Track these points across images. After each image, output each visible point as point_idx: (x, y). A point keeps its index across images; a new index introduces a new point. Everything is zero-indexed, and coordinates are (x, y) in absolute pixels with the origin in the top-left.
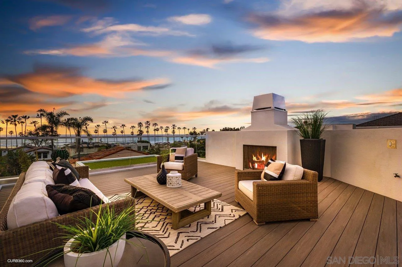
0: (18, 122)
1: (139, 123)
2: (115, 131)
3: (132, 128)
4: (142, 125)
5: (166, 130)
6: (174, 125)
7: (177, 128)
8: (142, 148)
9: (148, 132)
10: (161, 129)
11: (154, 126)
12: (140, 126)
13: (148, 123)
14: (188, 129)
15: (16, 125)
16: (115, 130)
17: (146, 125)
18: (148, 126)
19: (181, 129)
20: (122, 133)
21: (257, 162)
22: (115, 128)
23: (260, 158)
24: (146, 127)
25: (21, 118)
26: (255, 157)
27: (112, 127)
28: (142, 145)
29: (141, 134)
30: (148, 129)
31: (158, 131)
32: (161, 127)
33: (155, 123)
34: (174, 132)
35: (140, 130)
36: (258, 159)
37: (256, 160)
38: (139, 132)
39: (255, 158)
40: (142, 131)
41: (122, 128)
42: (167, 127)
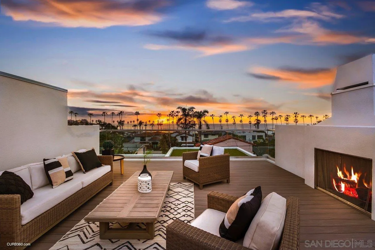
0: (174, 115)
1: (256, 113)
2: (235, 121)
3: (249, 118)
4: (259, 114)
5: (287, 119)
6: (297, 113)
7: (299, 116)
8: (256, 138)
9: (265, 121)
10: (281, 118)
11: (272, 114)
12: (257, 115)
13: (265, 112)
14: (317, 117)
15: (173, 117)
16: (234, 119)
17: (263, 114)
18: (265, 115)
19: (305, 117)
20: (241, 122)
21: (344, 181)
22: (234, 117)
23: (348, 175)
24: (263, 116)
25: (176, 112)
26: (340, 171)
27: (232, 117)
28: (256, 134)
29: (259, 123)
30: (265, 118)
31: (277, 119)
32: (280, 116)
33: (273, 112)
34: (296, 121)
35: (257, 119)
36: (345, 176)
37: (342, 178)
38: (256, 121)
39: (340, 174)
40: (259, 120)
41: (240, 117)
42: (287, 115)
